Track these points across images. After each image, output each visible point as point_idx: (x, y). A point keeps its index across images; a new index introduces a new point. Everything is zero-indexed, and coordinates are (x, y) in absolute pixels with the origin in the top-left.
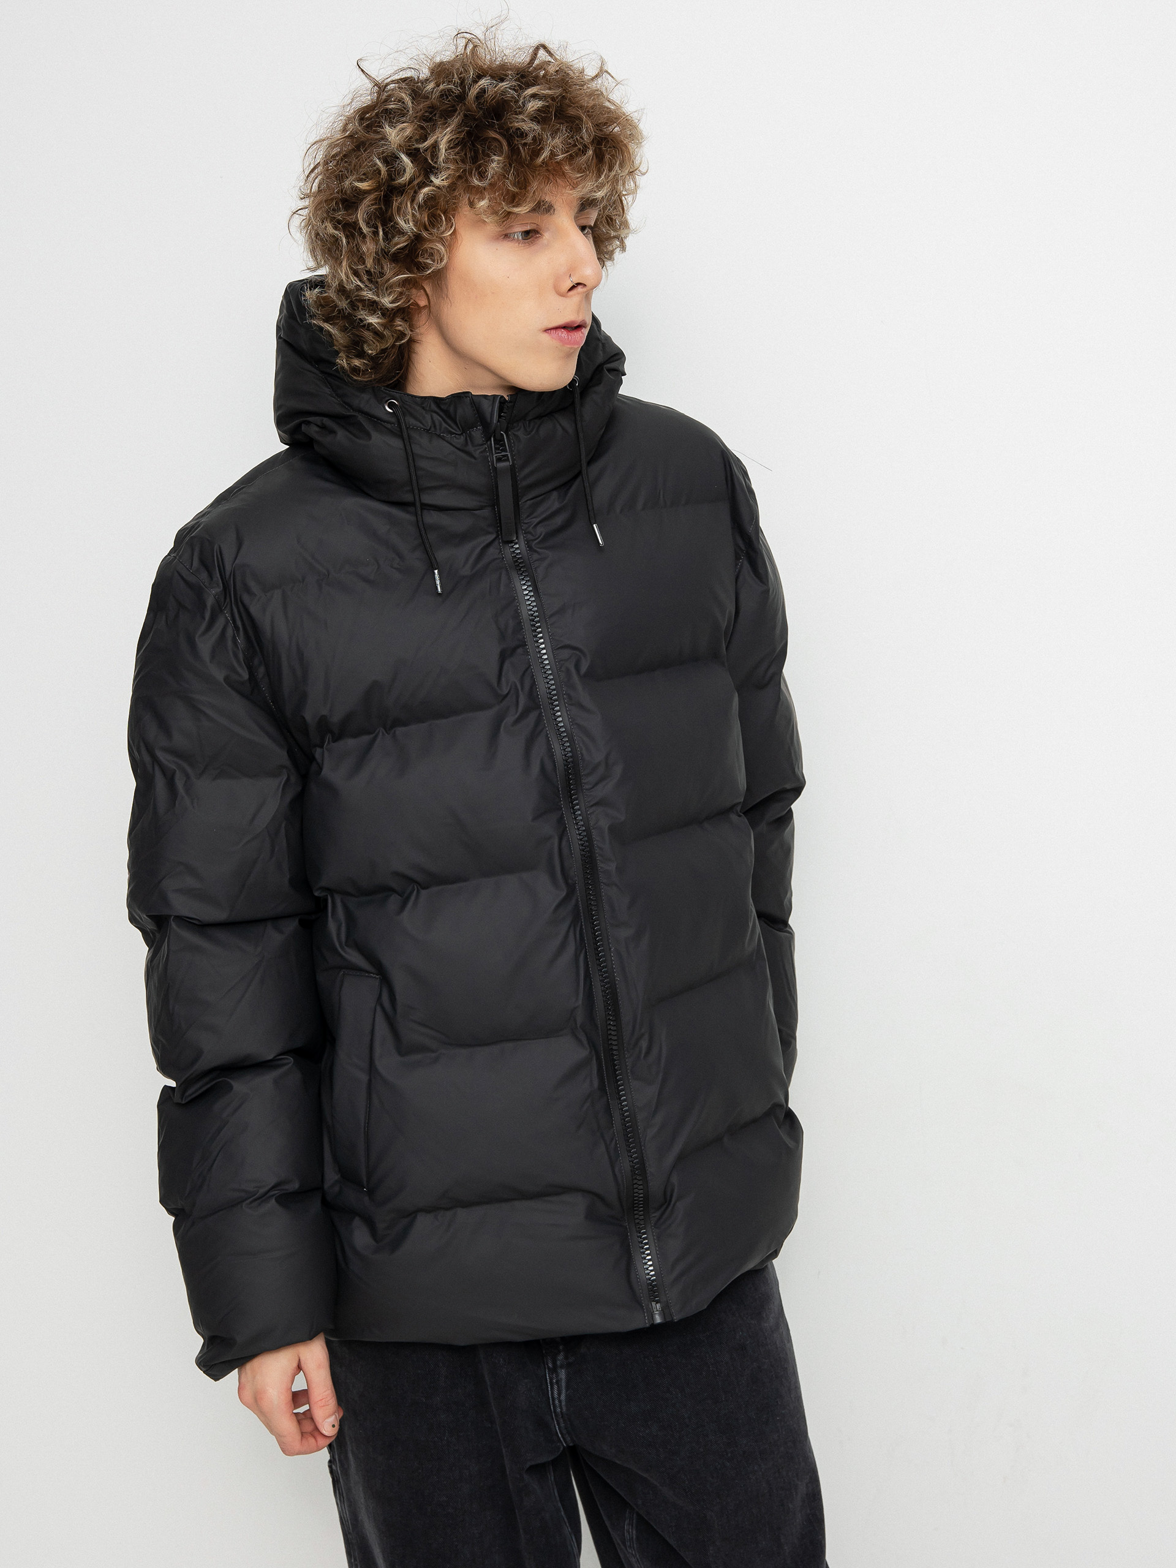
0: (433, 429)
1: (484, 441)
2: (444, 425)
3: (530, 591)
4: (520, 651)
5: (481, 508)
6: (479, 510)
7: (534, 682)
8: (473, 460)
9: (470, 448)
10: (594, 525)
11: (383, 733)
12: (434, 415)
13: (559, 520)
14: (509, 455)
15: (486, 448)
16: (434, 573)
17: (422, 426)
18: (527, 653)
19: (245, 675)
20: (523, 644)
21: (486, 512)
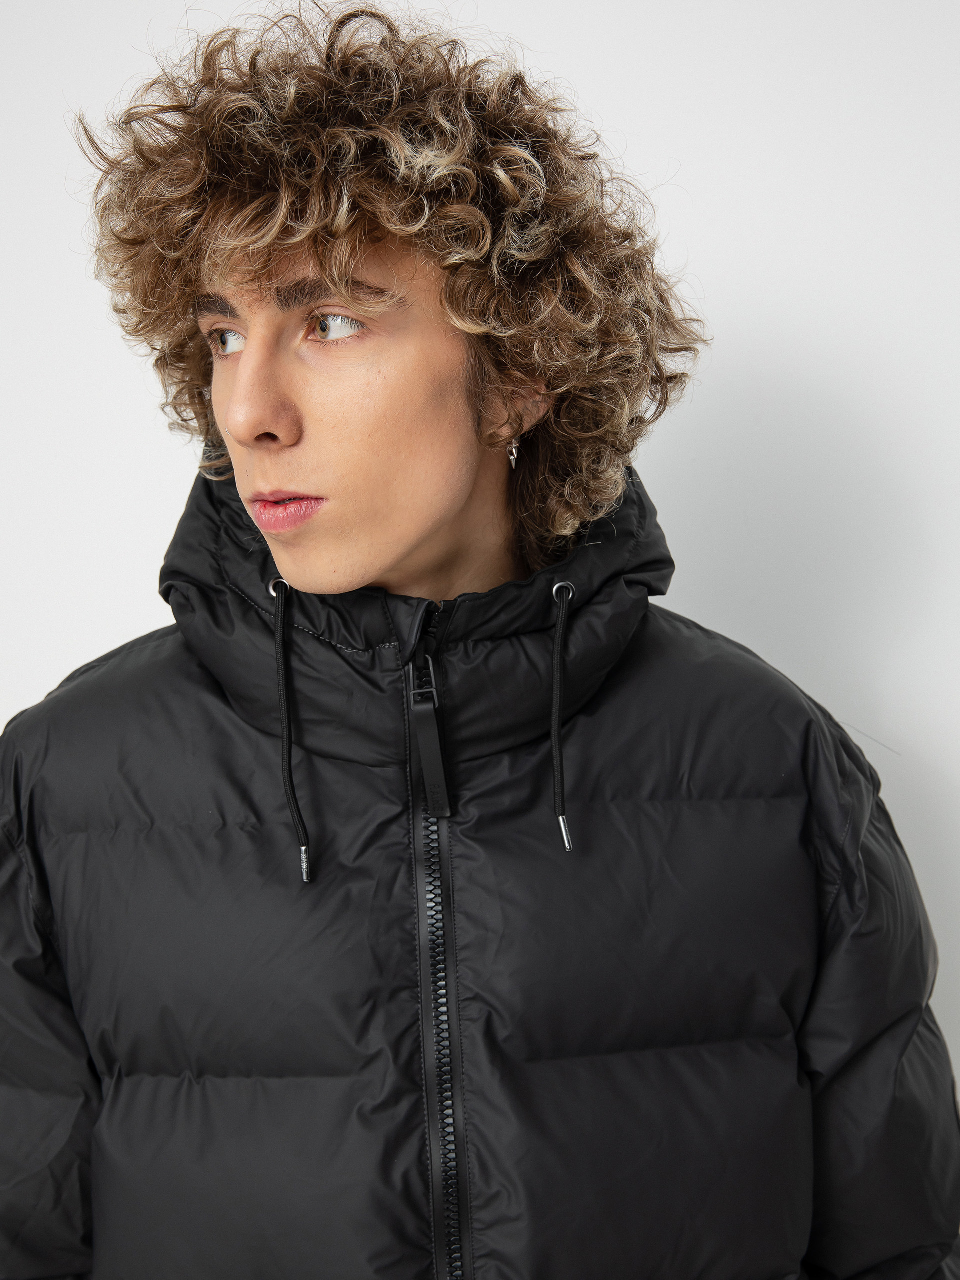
0: (327, 635)
1: (399, 666)
2: (344, 631)
3: (437, 904)
4: (405, 995)
5: (382, 765)
6: (379, 767)
7: (419, 1047)
8: (377, 693)
9: (376, 675)
10: (561, 818)
11: (190, 1081)
12: (333, 612)
13: (507, 800)
14: (435, 693)
15: (401, 676)
16: (300, 851)
17: (311, 628)
18: (416, 999)
19: (38, 949)
20: (413, 985)
21: (391, 772)
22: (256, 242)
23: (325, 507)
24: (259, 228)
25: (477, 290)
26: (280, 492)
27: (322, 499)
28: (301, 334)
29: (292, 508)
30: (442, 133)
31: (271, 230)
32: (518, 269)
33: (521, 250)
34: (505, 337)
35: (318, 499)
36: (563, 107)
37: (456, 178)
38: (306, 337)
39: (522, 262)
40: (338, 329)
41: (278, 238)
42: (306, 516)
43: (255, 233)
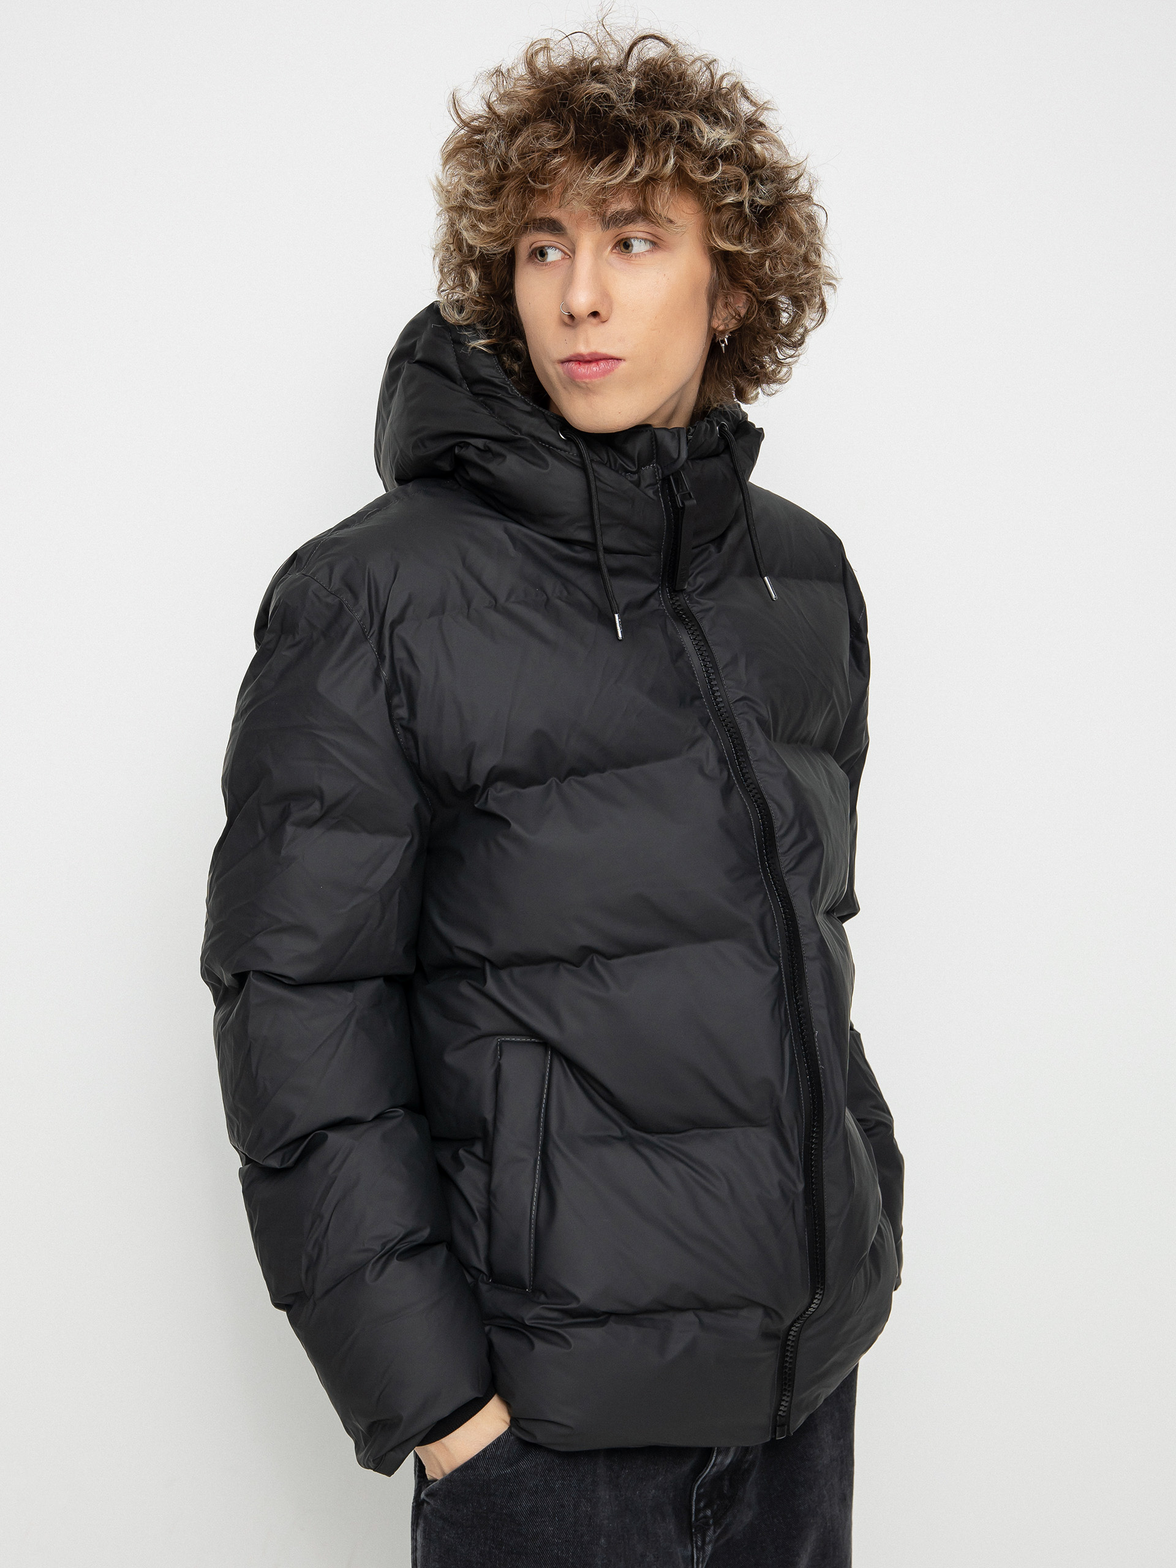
2: (619, 461)
5: (649, 553)
6: (647, 555)
8: (650, 499)
9: (643, 489)
10: (766, 578)
11: (555, 785)
14: (691, 494)
15: (658, 489)
16: (614, 617)
21: (654, 558)
22: (610, 181)
23: (623, 365)
24: (614, 171)
25: (736, 221)
26: (596, 353)
27: (621, 360)
28: (610, 248)
29: (602, 364)
30: (725, 118)
31: (622, 173)
32: (759, 210)
33: (760, 198)
34: (749, 254)
35: (619, 359)
36: (772, 107)
37: (736, 147)
38: (612, 249)
39: (762, 206)
40: (638, 247)
41: (626, 179)
42: (612, 370)
43: (610, 175)
